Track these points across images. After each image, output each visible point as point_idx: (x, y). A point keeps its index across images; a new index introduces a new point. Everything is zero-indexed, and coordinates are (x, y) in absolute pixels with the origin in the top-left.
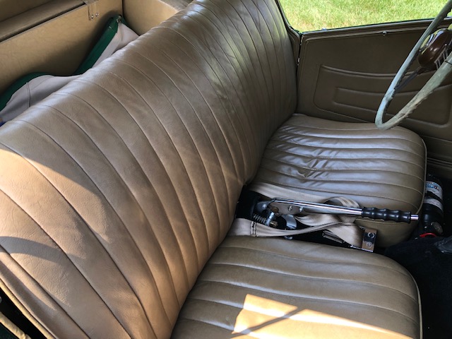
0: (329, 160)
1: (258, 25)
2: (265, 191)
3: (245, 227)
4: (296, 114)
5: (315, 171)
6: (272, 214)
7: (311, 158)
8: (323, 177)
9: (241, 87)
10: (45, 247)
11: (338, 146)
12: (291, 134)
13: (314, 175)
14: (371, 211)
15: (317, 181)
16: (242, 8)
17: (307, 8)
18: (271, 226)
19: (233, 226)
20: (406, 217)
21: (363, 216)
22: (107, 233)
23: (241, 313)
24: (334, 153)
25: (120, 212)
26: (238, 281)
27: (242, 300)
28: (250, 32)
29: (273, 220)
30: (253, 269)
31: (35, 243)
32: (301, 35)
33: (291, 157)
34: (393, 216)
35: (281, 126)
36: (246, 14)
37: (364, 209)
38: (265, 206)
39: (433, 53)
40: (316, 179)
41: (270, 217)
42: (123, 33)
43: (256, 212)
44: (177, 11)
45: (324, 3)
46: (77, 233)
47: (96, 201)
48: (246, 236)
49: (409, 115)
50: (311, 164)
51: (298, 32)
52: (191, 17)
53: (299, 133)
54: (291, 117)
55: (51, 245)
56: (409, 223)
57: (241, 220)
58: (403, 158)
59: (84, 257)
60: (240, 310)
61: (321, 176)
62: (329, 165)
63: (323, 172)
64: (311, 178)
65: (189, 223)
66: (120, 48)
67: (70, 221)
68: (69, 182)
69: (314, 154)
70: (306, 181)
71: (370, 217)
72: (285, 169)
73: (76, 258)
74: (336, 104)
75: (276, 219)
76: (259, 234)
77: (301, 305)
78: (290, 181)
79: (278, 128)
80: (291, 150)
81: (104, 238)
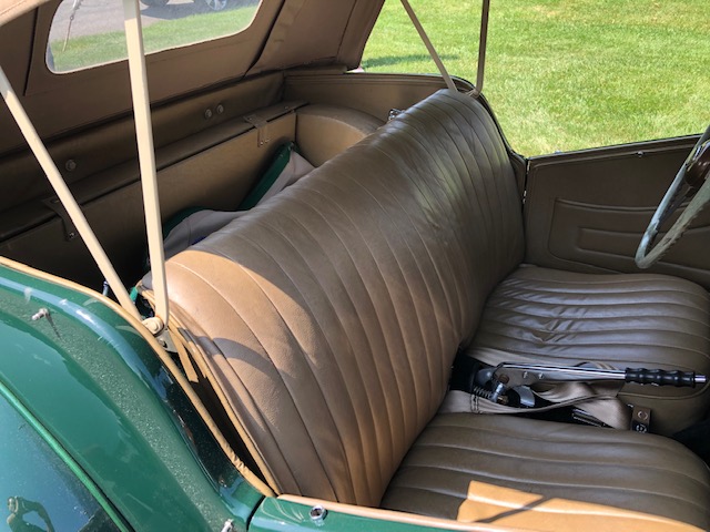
0: (575, 320)
1: (472, 146)
2: (487, 358)
3: (462, 401)
4: (524, 265)
5: (556, 335)
6: (500, 386)
7: (550, 319)
8: (566, 341)
9: (454, 216)
10: (259, 356)
11: (586, 302)
12: (520, 290)
13: (556, 338)
14: (638, 373)
15: (559, 346)
16: (452, 126)
17: (530, 137)
18: (499, 402)
19: (445, 400)
20: (688, 379)
21: (628, 380)
22: (316, 356)
23: (464, 504)
24: (582, 310)
25: (328, 335)
26: (458, 466)
27: (465, 490)
28: (463, 154)
29: (501, 394)
30: (477, 452)
31: (249, 349)
32: (527, 161)
33: (521, 317)
34: (669, 378)
35: (503, 280)
36: (457, 133)
37: (628, 371)
38: (489, 374)
39: (703, 169)
40: (559, 343)
41: (498, 390)
42: (296, 163)
43: (477, 384)
44: (364, 136)
45: (553, 130)
46: (288, 347)
47: (305, 318)
48: (464, 413)
49: (677, 240)
50: (550, 325)
51: (522, 156)
52: (392, 134)
53: (531, 287)
54: (517, 268)
55: (264, 355)
56: (694, 387)
57: (457, 392)
58: (682, 314)
59: (294, 376)
60: (463, 500)
61: (565, 340)
62: (575, 327)
63: (567, 335)
64: (550, 342)
65: (396, 374)
66: (290, 183)
67: (281, 334)
68: (281, 293)
69: (552, 313)
70: (544, 346)
71: (637, 381)
72: (514, 333)
73: (287, 375)
74: (581, 250)
75: (505, 392)
76: (482, 410)
77: (547, 494)
78: (522, 347)
79: (501, 281)
80: (520, 308)
81: (313, 360)
